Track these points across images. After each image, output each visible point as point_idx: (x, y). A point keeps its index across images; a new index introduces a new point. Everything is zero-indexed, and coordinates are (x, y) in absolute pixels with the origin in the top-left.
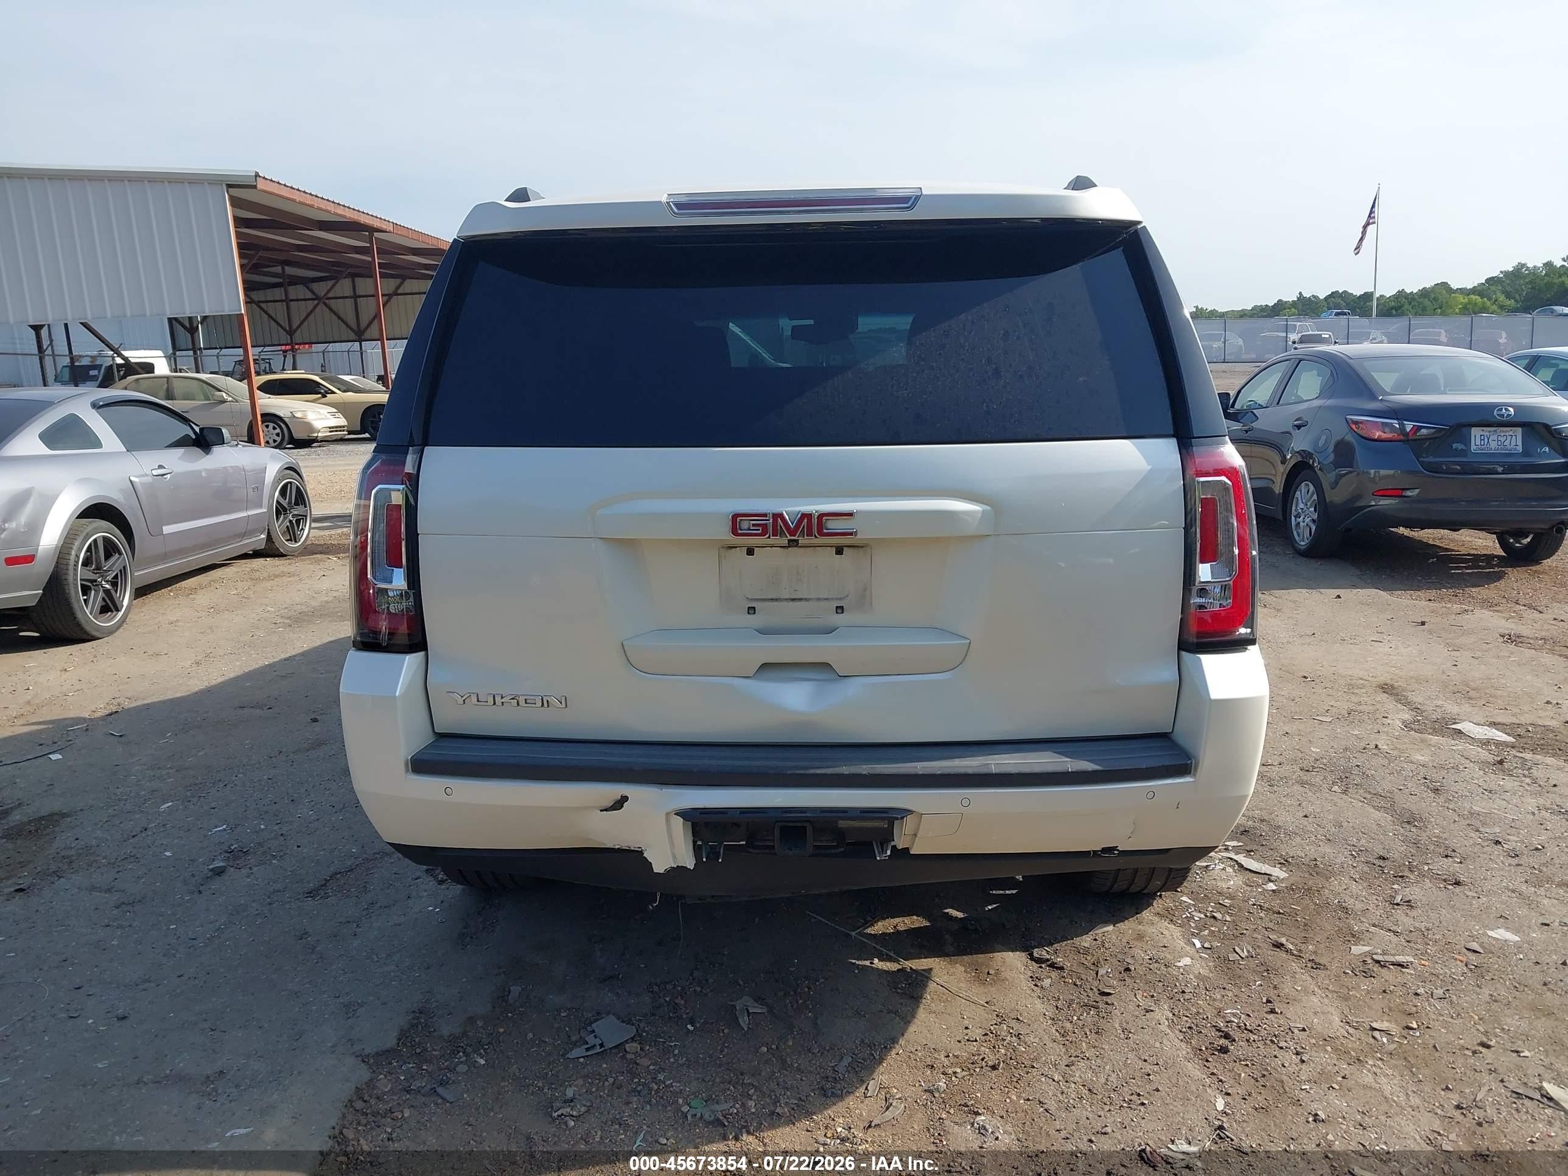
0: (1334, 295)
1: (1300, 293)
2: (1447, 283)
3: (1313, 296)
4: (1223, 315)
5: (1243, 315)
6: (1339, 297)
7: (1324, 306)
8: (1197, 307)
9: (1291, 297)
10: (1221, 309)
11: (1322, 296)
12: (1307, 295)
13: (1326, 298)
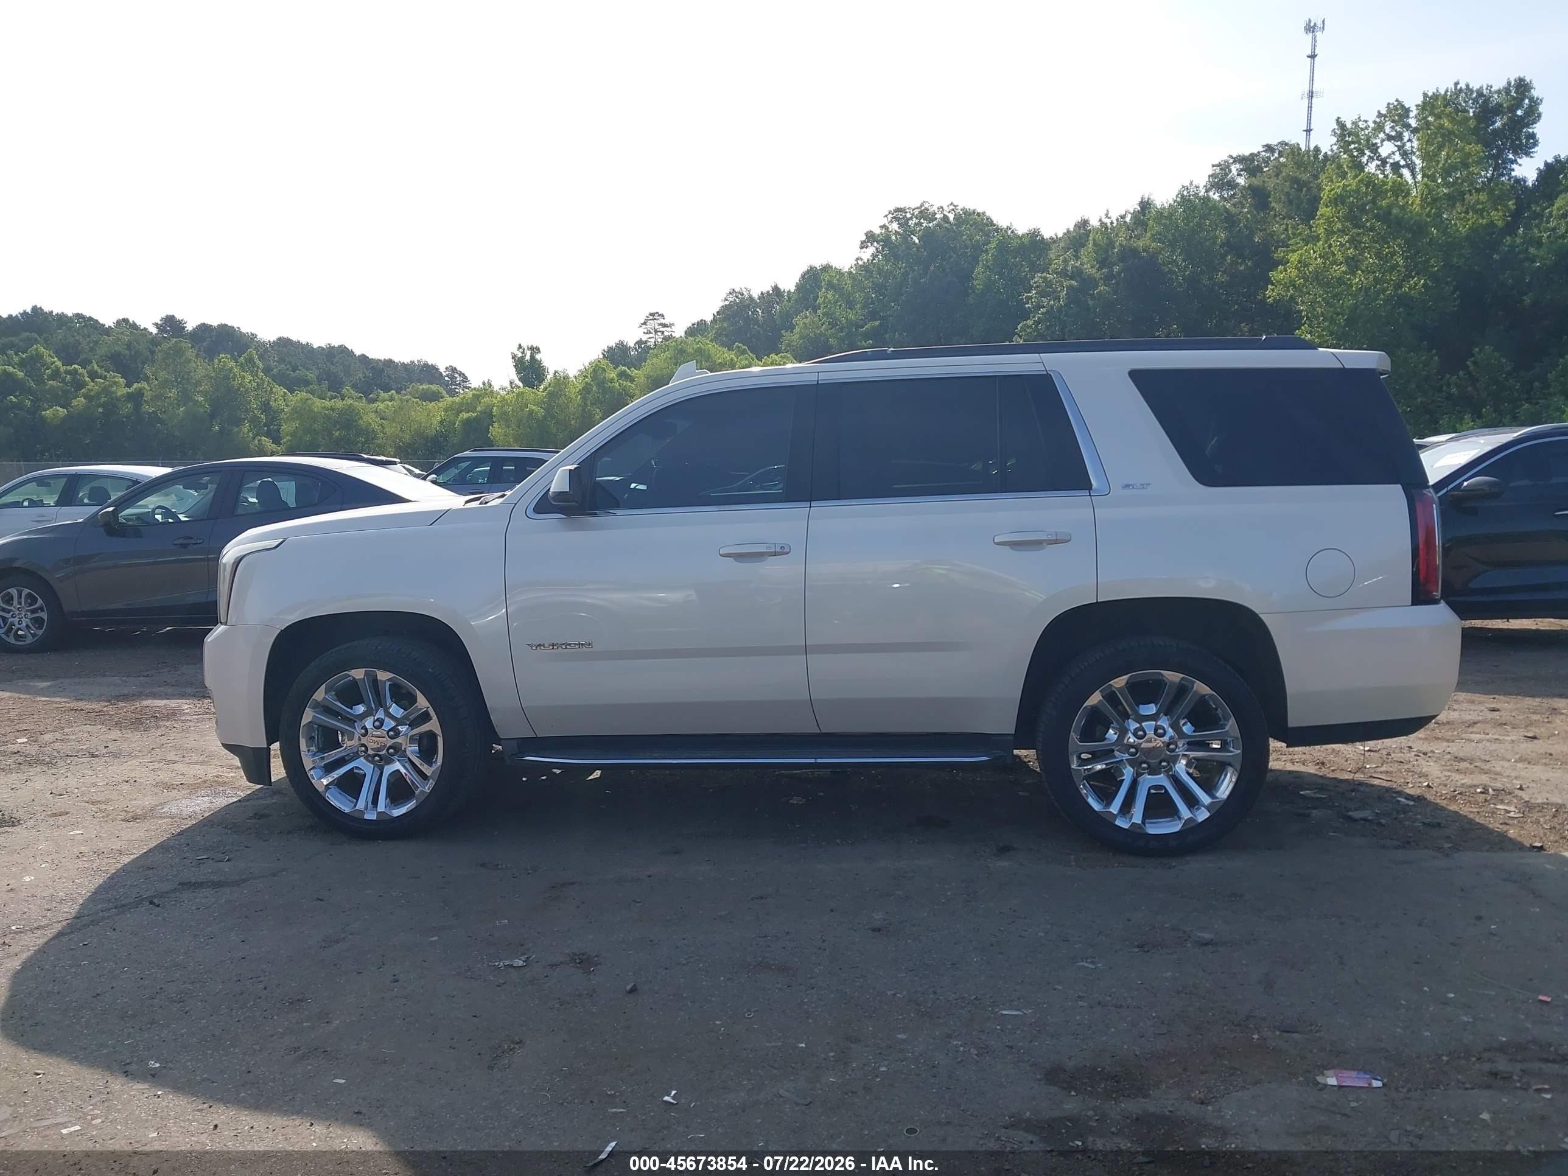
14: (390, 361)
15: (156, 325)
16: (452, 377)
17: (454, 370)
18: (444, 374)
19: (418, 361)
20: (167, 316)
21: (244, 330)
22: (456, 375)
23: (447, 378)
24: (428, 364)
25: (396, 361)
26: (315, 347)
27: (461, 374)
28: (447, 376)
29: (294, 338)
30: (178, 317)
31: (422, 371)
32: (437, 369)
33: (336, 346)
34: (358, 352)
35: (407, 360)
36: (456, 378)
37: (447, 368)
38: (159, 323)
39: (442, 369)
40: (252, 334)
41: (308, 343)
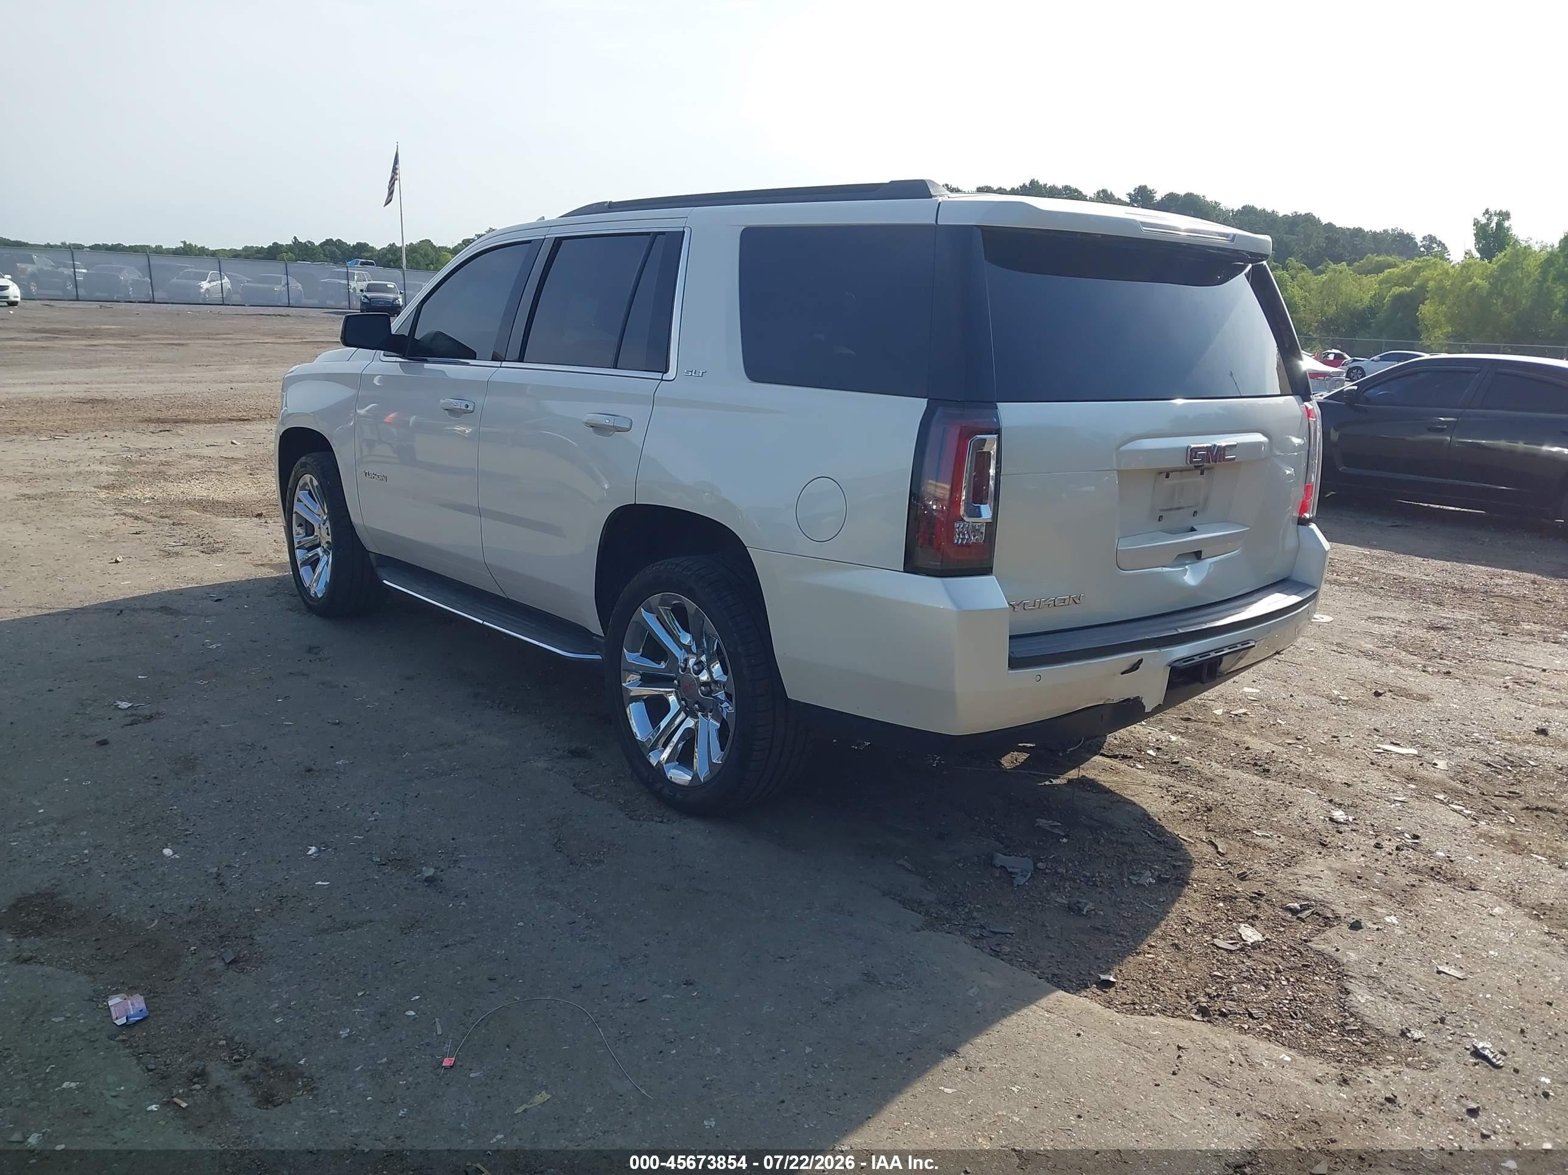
0: (328, 242)
1: (295, 238)
2: (430, 241)
3: (308, 241)
4: (214, 254)
5: (235, 255)
6: (333, 245)
7: (320, 253)
8: (185, 243)
9: (286, 241)
10: (212, 247)
11: (317, 244)
12: (302, 240)
13: (322, 245)
14: (1360, 230)
15: (1129, 195)
16: (1429, 248)
17: (1432, 239)
18: (1420, 244)
19: (1392, 229)
20: (1140, 187)
21: (1209, 199)
22: (1434, 245)
23: (1422, 249)
24: (1403, 234)
25: (1366, 229)
26: (1280, 216)
27: (1440, 244)
28: (1424, 246)
29: (1259, 207)
30: (1150, 187)
31: (1394, 241)
32: (1413, 239)
33: (1303, 214)
34: (1324, 221)
35: (1379, 229)
36: (1434, 248)
37: (1424, 238)
38: (1133, 193)
39: (1419, 240)
40: (1216, 203)
41: (1274, 211)
